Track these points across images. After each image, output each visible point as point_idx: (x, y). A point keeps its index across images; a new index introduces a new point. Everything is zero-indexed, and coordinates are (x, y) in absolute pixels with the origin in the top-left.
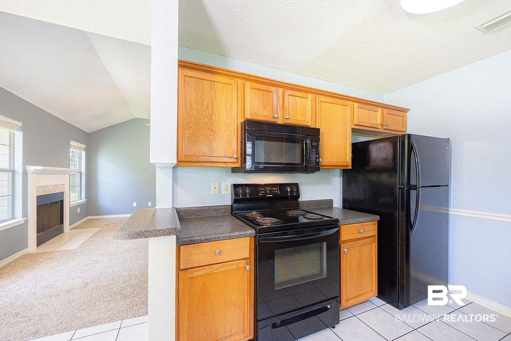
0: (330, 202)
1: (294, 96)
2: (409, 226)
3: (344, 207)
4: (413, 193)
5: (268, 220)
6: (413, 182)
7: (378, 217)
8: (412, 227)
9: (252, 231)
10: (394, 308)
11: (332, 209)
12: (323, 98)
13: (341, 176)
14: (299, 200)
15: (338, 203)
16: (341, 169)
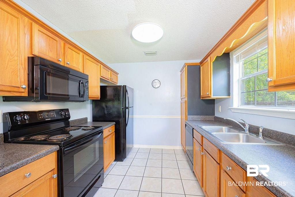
0: (86, 119)
1: (71, 49)
2: (126, 125)
3: (93, 121)
4: (127, 110)
5: (61, 136)
6: (127, 106)
7: (114, 123)
8: (127, 125)
9: (56, 147)
10: (121, 162)
11: (87, 123)
12: (88, 57)
13: (91, 104)
14: (69, 120)
15: (90, 120)
16: (91, 100)
